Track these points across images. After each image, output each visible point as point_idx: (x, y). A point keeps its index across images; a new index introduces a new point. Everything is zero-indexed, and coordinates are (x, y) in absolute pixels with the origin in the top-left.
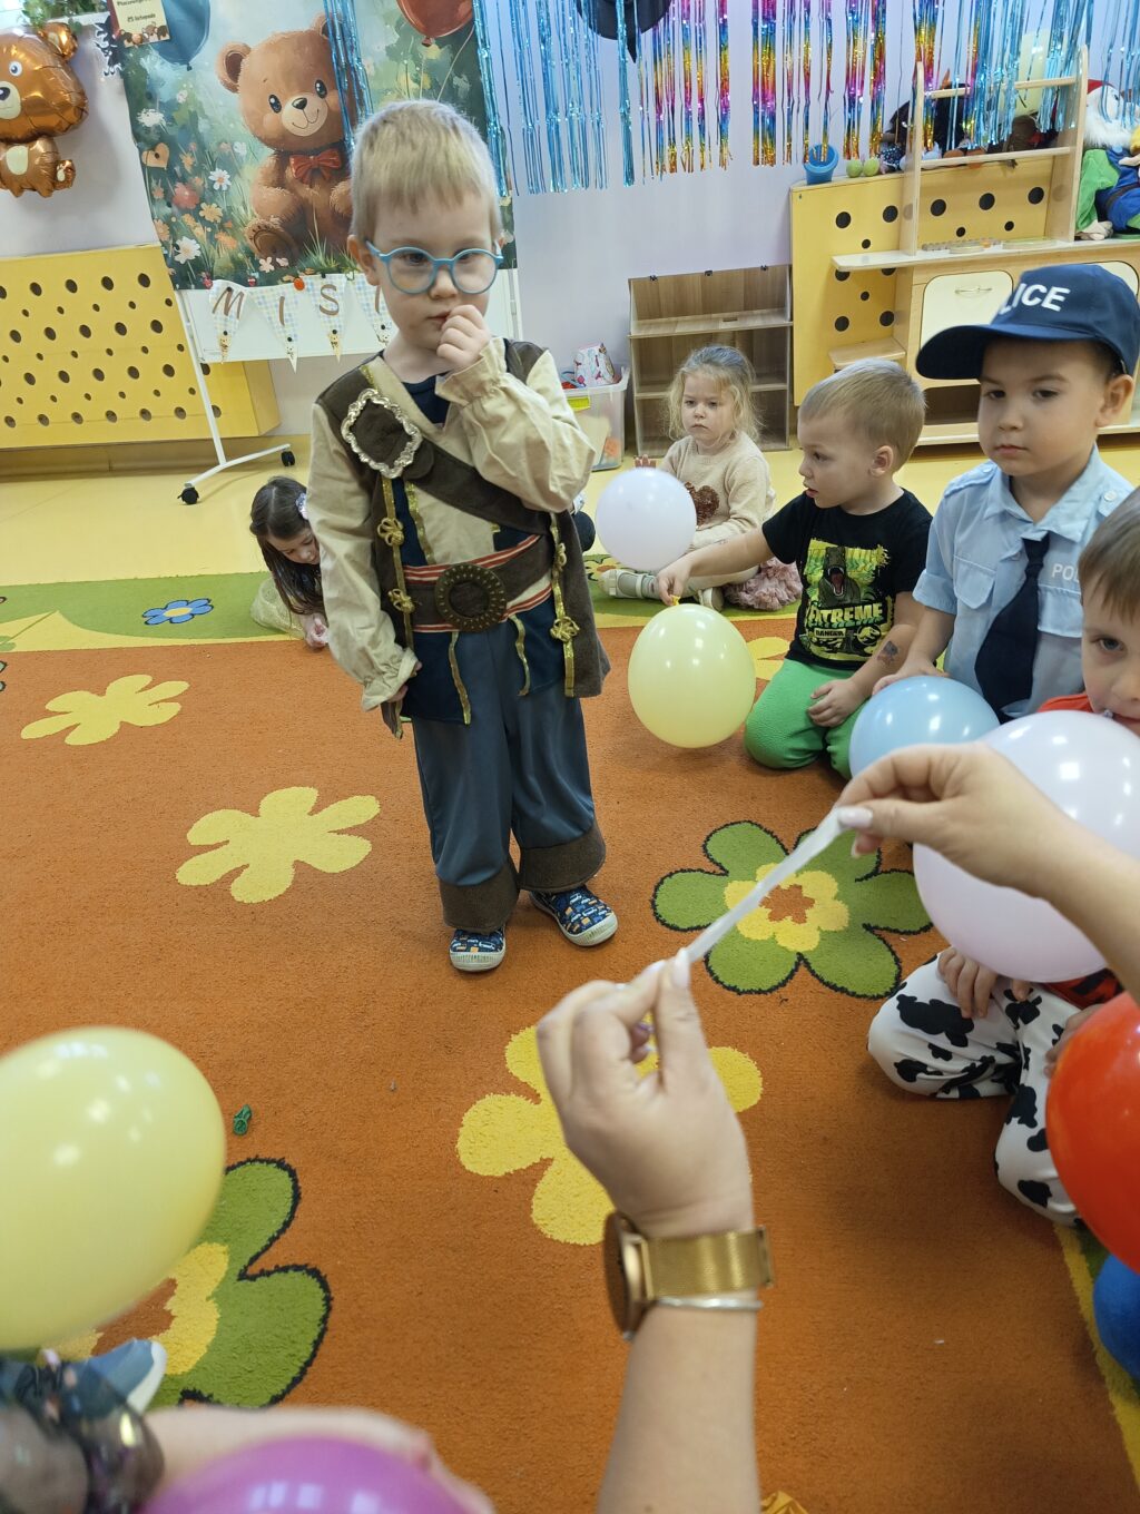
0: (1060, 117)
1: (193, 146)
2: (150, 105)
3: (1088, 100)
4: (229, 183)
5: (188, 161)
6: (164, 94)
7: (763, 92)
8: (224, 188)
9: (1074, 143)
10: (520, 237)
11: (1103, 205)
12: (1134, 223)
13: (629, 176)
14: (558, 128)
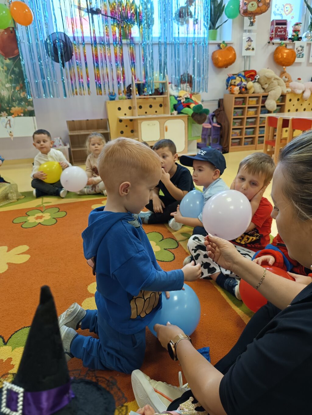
0: (164, 89)
3: (169, 86)
7: (97, 78)
9: (167, 95)
10: (35, 108)
11: (175, 107)
12: (182, 111)
13: (66, 95)
14: (45, 82)
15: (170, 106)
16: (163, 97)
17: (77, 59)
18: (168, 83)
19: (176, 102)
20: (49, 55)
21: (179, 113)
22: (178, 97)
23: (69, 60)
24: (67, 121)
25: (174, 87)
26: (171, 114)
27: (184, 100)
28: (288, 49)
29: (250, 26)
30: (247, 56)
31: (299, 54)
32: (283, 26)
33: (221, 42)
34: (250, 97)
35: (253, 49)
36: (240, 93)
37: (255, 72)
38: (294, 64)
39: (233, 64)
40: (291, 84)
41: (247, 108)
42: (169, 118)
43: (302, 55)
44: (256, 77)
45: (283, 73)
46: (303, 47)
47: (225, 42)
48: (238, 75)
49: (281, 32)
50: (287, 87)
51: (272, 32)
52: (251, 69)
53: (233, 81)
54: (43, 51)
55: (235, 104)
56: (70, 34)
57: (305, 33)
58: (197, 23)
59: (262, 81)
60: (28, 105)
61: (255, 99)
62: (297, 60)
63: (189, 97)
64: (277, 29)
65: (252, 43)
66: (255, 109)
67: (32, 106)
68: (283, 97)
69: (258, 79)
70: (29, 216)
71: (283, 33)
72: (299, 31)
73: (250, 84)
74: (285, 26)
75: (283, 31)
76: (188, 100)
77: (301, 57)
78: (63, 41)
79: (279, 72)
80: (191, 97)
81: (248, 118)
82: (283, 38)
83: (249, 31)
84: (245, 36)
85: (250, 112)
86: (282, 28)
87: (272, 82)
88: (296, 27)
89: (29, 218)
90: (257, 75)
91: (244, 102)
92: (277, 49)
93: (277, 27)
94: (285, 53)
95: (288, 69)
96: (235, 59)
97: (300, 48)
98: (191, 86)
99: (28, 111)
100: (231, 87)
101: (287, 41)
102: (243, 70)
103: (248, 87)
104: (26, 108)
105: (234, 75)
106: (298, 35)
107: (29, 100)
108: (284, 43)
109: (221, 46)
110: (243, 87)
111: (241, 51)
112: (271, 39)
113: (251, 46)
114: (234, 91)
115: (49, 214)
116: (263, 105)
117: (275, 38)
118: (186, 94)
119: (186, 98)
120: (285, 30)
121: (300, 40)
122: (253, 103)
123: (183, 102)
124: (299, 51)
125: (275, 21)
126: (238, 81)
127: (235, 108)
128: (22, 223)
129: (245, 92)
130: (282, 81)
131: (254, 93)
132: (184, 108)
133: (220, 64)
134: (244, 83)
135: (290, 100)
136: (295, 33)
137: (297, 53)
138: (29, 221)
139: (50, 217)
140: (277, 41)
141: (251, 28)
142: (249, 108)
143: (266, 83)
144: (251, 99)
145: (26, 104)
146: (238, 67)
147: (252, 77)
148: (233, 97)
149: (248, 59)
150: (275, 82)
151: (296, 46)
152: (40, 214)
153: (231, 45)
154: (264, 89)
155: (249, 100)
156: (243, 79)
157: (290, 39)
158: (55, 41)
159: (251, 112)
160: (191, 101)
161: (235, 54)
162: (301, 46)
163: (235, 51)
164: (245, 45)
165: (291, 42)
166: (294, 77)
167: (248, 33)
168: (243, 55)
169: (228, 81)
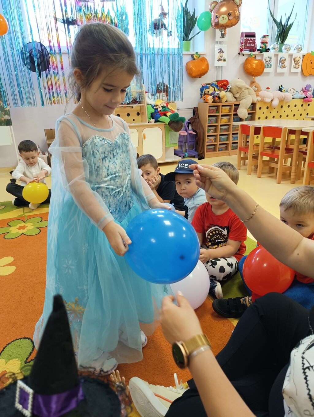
0: (141, 99)
3: (146, 95)
9: (145, 103)
10: (12, 118)
11: (152, 116)
12: (159, 120)
13: (43, 104)
14: (21, 91)
15: (148, 115)
16: (141, 106)
17: (54, 69)
18: (145, 93)
19: (153, 111)
20: (25, 65)
21: (156, 121)
22: (155, 106)
23: (46, 70)
24: (45, 130)
25: (150, 97)
26: (149, 123)
27: (161, 109)
28: (257, 60)
29: (221, 38)
30: (219, 67)
31: (267, 64)
32: (251, 38)
33: (194, 53)
34: (223, 106)
35: (225, 60)
36: (214, 102)
37: (227, 82)
38: (263, 74)
39: (206, 74)
40: (260, 93)
41: (220, 116)
42: (146, 126)
43: (270, 65)
44: (228, 87)
45: (253, 82)
46: (271, 58)
47: (198, 53)
48: (211, 85)
49: (250, 43)
50: (257, 96)
51: (242, 43)
52: (223, 79)
53: (207, 90)
54: (19, 61)
55: (209, 113)
56: (46, 44)
57: (272, 45)
58: (171, 35)
59: (234, 91)
60: (5, 115)
61: (228, 108)
62: (266, 70)
63: (165, 105)
64: (246, 41)
65: (224, 54)
66: (228, 117)
67: (9, 115)
68: (254, 105)
69: (230, 88)
70: (11, 226)
71: (252, 45)
72: (266, 43)
73: (223, 93)
74: (254, 38)
75: (252, 42)
76: (164, 108)
77: (269, 67)
78: (39, 50)
79: (249, 82)
80: (167, 105)
81: (221, 126)
82: (252, 49)
83: (221, 43)
84: (217, 47)
85: (223, 120)
86: (251, 40)
87: (243, 91)
88: (264, 39)
89: (11, 229)
90: (229, 85)
91: (217, 110)
92: (247, 59)
93: (246, 39)
94: (254, 63)
95: (257, 79)
96: (208, 69)
97: (268, 59)
98: (167, 96)
99: (5, 120)
100: (205, 96)
101: (256, 53)
102: (216, 80)
103: (220, 96)
104: (2, 117)
105: (207, 84)
106: (266, 47)
107: (5, 109)
108: (253, 54)
109: (195, 56)
110: (216, 96)
111: (213, 62)
112: (241, 50)
113: (222, 57)
114: (208, 100)
115: (32, 224)
116: (234, 113)
117: (245, 50)
118: (163, 103)
119: (162, 107)
120: (254, 42)
121: (268, 52)
122: (225, 111)
123: (160, 110)
124: (267, 62)
125: (244, 33)
126: (211, 90)
127: (209, 116)
128: (4, 234)
129: (218, 101)
130: (252, 90)
131: (226, 102)
132: (162, 116)
133: (194, 74)
134: (217, 92)
135: (260, 108)
136: (263, 44)
137: (265, 64)
138: (12, 232)
139: (33, 227)
140: (247, 52)
141: (222, 40)
142: (222, 116)
143: (237, 93)
144: (224, 107)
145: (2, 113)
146: (210, 78)
147: (224, 87)
148: (207, 105)
149: (220, 69)
150: (246, 91)
151: (264, 58)
152: (22, 224)
153: (204, 56)
154: (235, 98)
155: (222, 109)
156: (216, 89)
157: (258, 50)
158: (31, 51)
159: (225, 120)
160: (167, 110)
161: (208, 65)
162: (269, 57)
163: (207, 62)
164: (217, 56)
165: (260, 53)
166: (263, 86)
167: (219, 45)
168: (216, 65)
169: (202, 90)
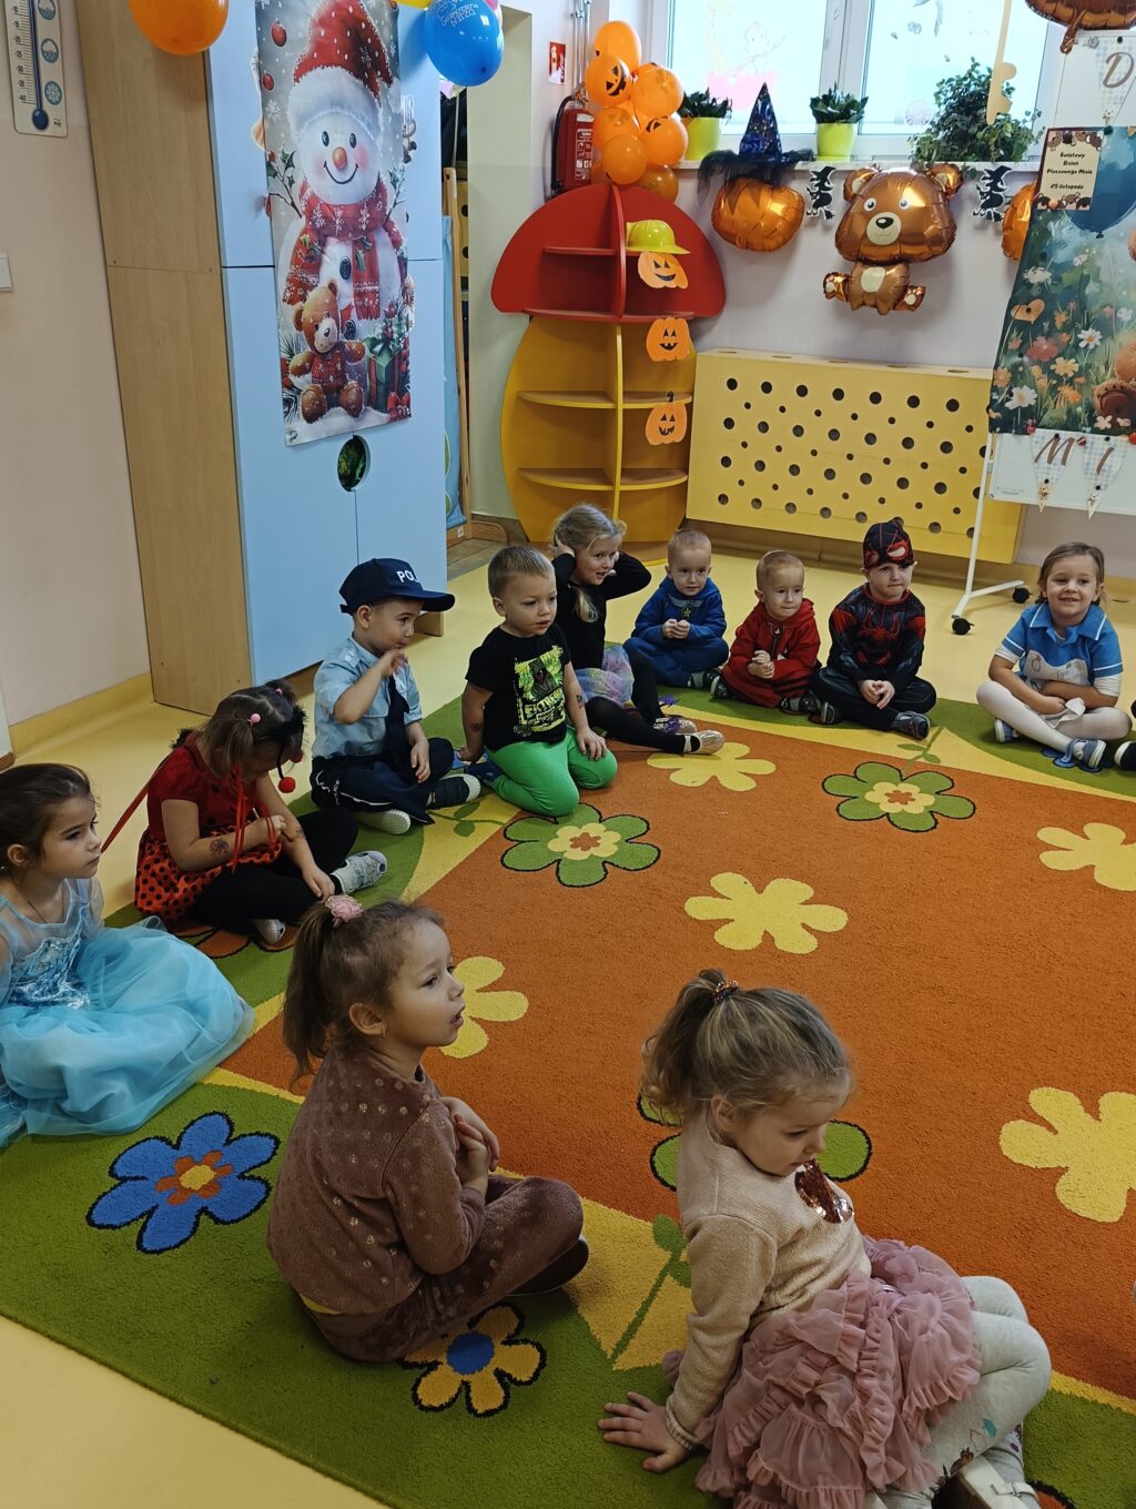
1: (1072, 306)
2: (1041, 263)
4: (1098, 343)
5: (1061, 318)
6: (1060, 256)
8: (1091, 347)
